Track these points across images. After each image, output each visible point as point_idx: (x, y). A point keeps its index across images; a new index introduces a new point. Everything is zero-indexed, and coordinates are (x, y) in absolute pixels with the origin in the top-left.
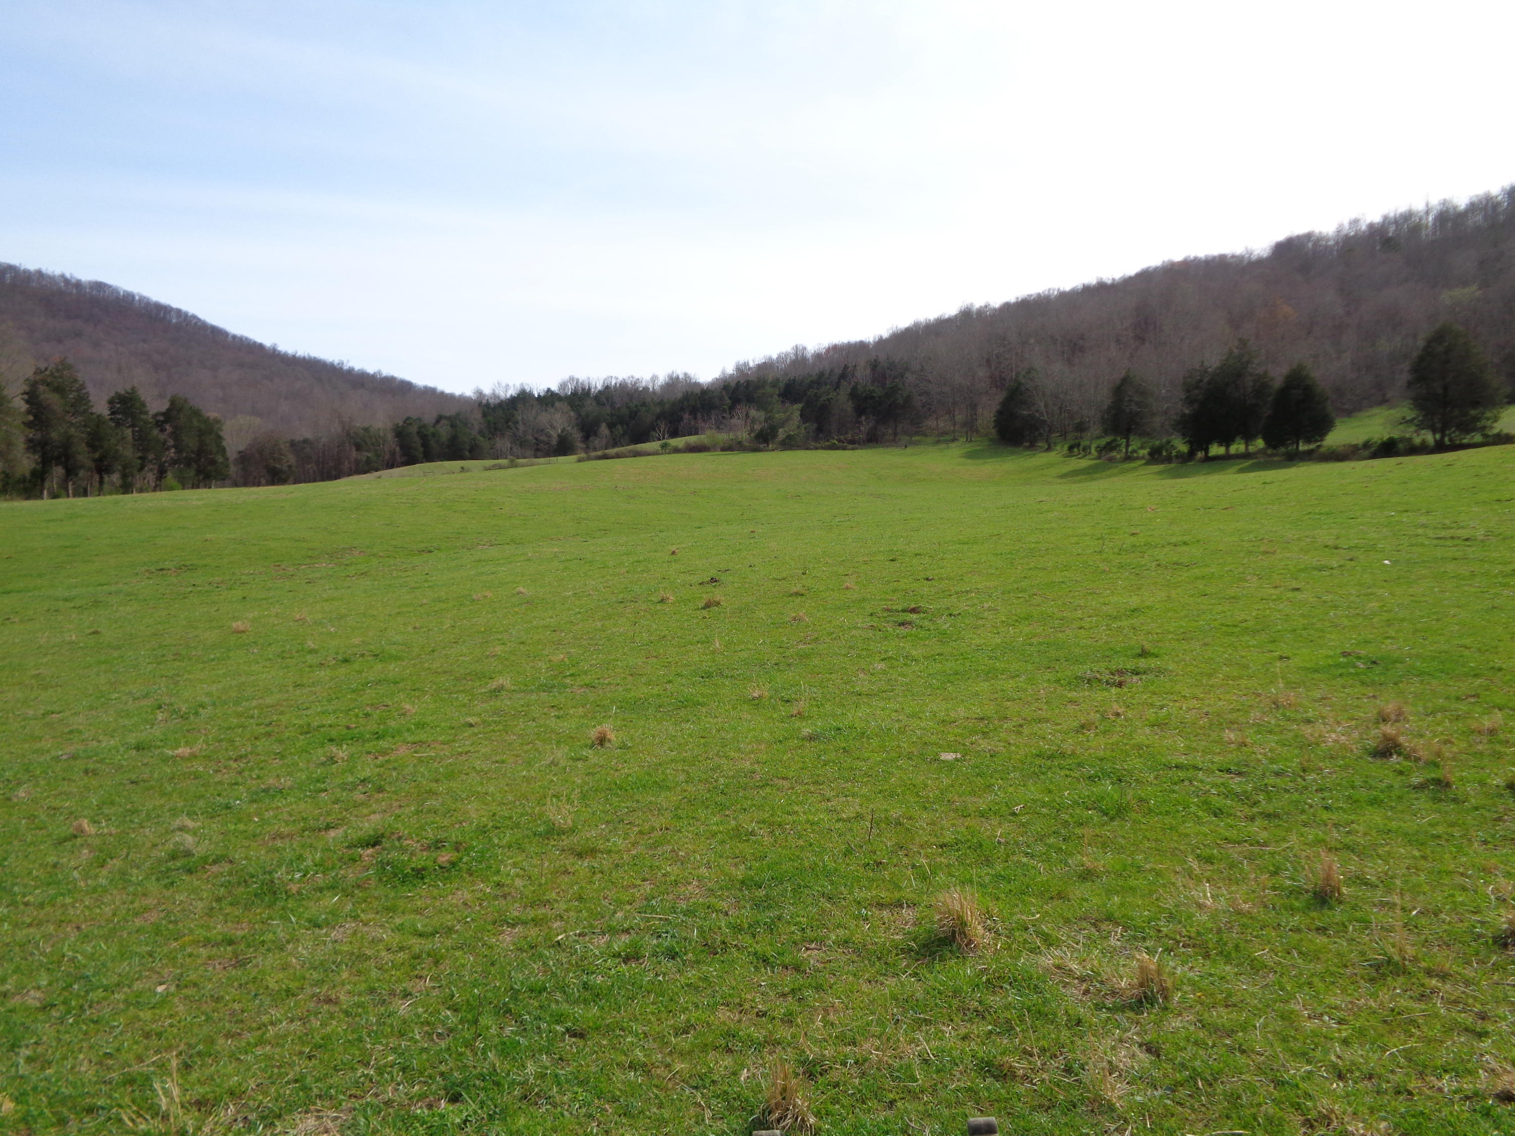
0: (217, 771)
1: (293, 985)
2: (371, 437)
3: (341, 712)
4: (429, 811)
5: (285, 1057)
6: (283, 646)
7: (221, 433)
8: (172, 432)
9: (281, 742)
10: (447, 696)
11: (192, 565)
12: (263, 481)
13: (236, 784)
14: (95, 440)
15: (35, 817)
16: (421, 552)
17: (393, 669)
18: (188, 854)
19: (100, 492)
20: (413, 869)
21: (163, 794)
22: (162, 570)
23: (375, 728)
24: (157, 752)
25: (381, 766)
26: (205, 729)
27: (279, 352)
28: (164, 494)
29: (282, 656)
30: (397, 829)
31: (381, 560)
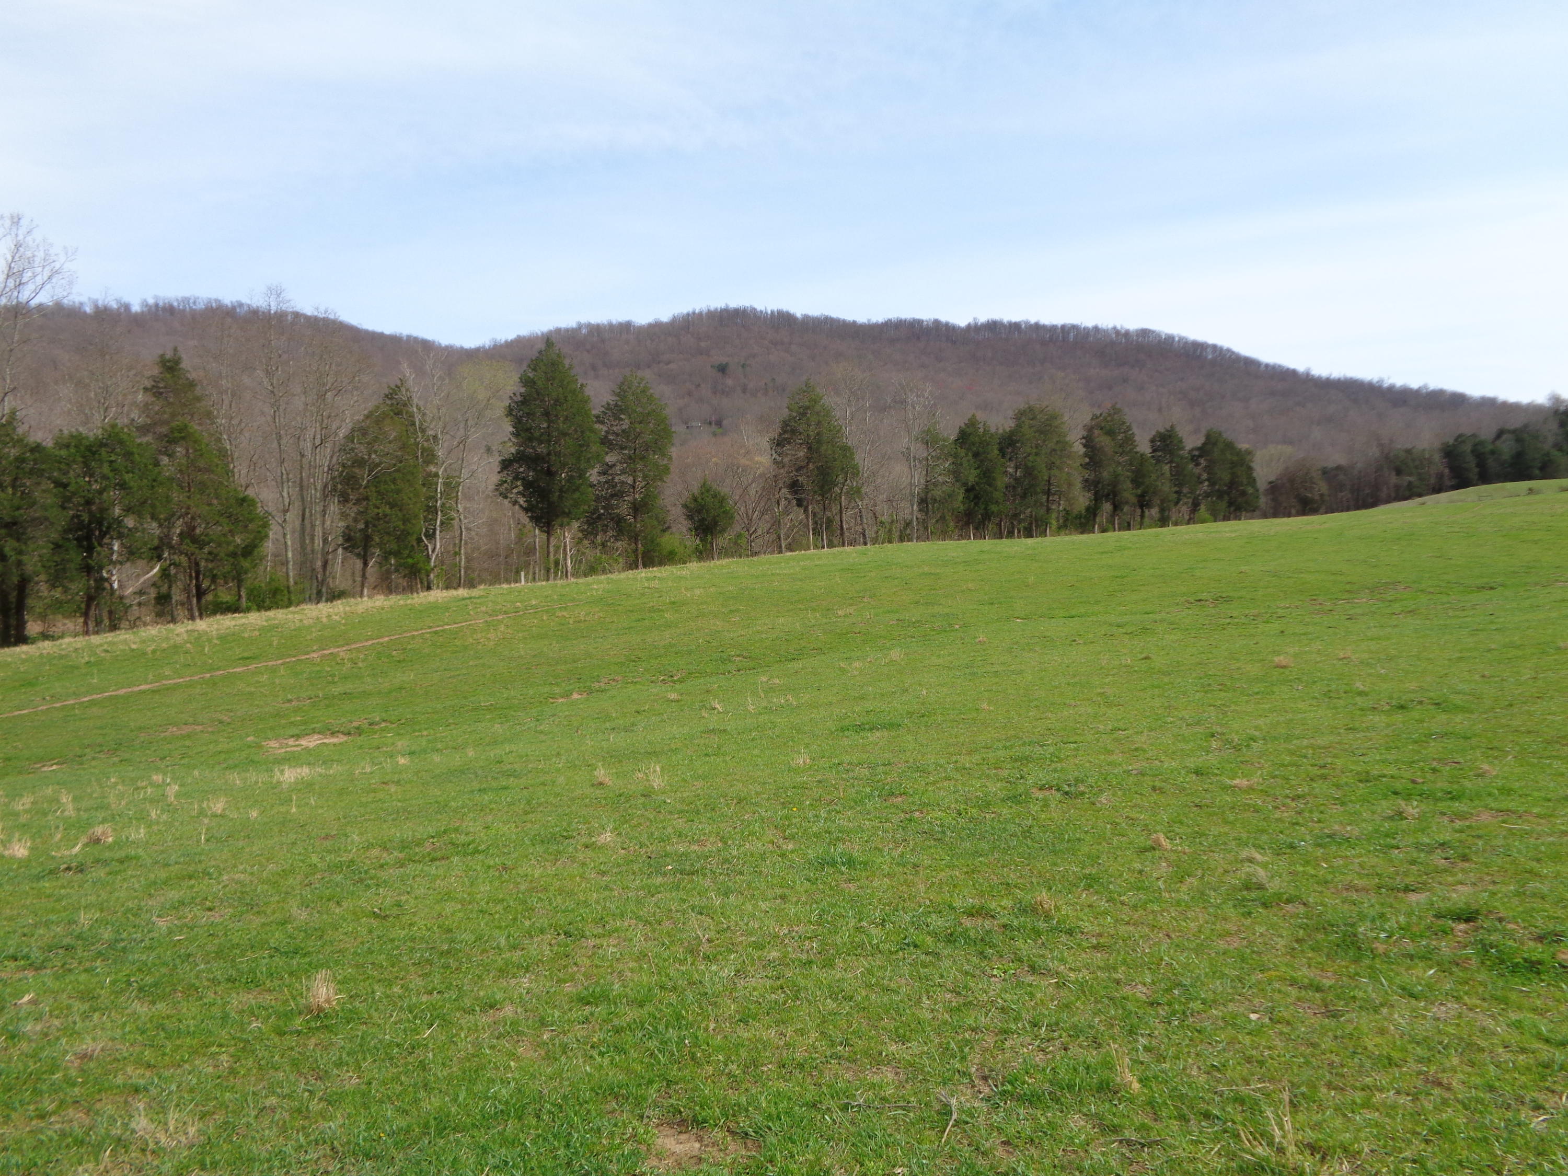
0: (1276, 808)
1: (1396, 1055)
2: (1413, 460)
3: (1404, 763)
4: (1534, 895)
5: (1398, 1131)
6: (1328, 685)
7: (1252, 465)
8: (1206, 467)
9: (1338, 787)
10: (1535, 761)
11: (1227, 597)
12: (1293, 511)
13: (1297, 824)
14: (1138, 479)
15: (1117, 824)
16: (1481, 588)
17: (1460, 721)
18: (1261, 887)
19: (1141, 526)
20: (1525, 960)
21: (1226, 822)
22: (1200, 600)
23: (1447, 786)
24: (1215, 779)
25: (1461, 831)
26: (1259, 763)
27: (1313, 376)
28: (1198, 526)
29: (1328, 694)
30: (1495, 907)
31: (1431, 596)
